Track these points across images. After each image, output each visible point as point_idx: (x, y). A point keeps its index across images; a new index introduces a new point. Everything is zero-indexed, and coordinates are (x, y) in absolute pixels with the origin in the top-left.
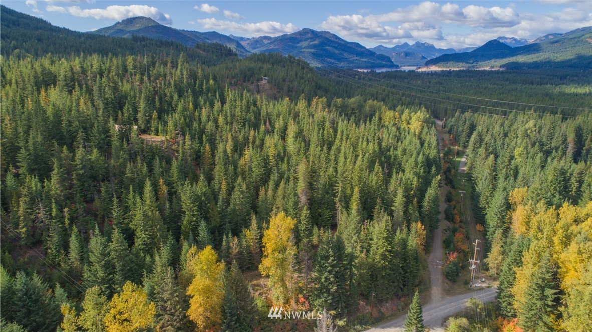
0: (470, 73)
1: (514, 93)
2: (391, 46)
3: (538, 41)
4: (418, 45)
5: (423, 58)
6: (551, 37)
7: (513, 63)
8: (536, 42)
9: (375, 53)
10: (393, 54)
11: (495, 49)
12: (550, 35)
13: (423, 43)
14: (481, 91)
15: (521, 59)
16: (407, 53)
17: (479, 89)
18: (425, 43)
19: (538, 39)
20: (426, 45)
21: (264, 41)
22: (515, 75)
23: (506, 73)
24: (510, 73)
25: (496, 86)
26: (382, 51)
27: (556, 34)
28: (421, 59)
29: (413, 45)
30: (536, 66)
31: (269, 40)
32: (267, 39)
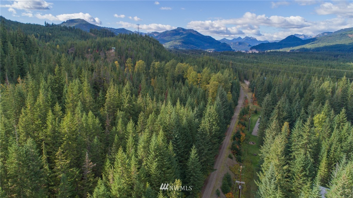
0: (277, 53)
1: (305, 64)
2: (231, 39)
3: (318, 36)
4: (247, 38)
5: (250, 45)
6: (326, 34)
7: (304, 48)
8: (317, 37)
9: (220, 42)
10: (232, 43)
11: (292, 40)
12: (325, 33)
13: (250, 37)
14: (283, 62)
15: (308, 46)
16: (240, 42)
17: (282, 61)
18: (251, 37)
19: (318, 35)
20: (251, 38)
21: (154, 35)
22: (305, 54)
23: (299, 53)
24: (302, 53)
25: (293, 60)
26: (225, 41)
27: (328, 32)
28: (248, 46)
29: (244, 38)
30: (318, 50)
31: (157, 34)
32: (156, 33)
